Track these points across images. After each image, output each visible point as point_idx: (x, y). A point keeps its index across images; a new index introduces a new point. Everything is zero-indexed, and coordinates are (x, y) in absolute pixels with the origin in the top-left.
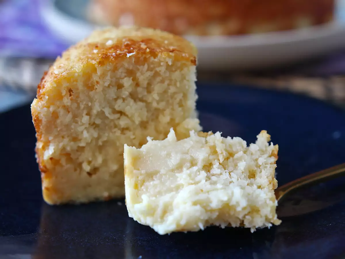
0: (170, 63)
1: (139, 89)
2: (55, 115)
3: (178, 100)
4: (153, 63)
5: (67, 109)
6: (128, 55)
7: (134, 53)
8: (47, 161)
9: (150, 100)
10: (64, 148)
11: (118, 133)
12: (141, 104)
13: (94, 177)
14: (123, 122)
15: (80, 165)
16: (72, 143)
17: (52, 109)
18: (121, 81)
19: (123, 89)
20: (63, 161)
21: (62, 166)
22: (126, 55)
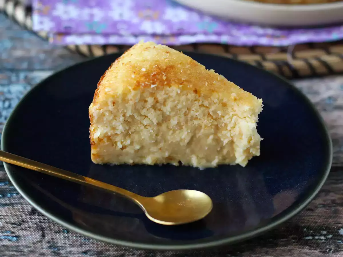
0: (179, 92)
1: (158, 105)
2: (103, 115)
3: (184, 112)
4: (168, 90)
5: (111, 112)
6: (152, 86)
7: (156, 85)
8: (96, 139)
9: (165, 110)
10: (107, 133)
11: (142, 127)
12: (159, 112)
13: (124, 150)
14: (145, 122)
15: (116, 143)
16: (112, 131)
17: (102, 111)
18: (147, 99)
19: (148, 103)
20: (105, 140)
21: (104, 142)
22: (151, 86)
